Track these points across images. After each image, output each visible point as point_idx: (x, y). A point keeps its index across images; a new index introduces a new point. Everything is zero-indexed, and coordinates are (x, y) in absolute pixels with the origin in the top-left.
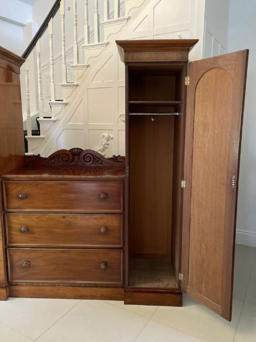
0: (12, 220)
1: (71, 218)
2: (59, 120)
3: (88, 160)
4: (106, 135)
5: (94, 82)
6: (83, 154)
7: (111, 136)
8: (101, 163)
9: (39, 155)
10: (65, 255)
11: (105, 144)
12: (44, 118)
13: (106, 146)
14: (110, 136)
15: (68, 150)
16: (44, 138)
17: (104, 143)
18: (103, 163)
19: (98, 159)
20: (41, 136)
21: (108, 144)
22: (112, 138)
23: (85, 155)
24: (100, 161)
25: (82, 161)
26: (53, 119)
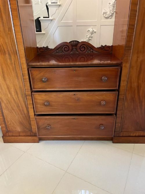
2: (55, 19)
3: (83, 49)
4: (91, 30)
6: (79, 45)
7: (95, 31)
8: (92, 52)
9: (47, 47)
10: (75, 121)
11: (90, 37)
12: (44, 17)
13: (90, 38)
14: (94, 31)
15: (68, 42)
16: (44, 34)
17: (88, 36)
18: (94, 51)
19: (90, 49)
20: (43, 32)
21: (92, 37)
22: (95, 32)
23: (81, 46)
24: (92, 50)
25: (79, 50)
26: (50, 18)
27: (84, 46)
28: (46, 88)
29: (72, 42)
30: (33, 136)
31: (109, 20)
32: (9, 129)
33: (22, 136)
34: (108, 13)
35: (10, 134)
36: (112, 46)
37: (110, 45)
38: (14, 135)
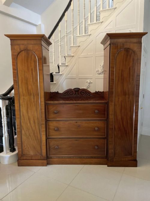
0: (50, 125)
1: (80, 123)
2: (63, 74)
3: (83, 94)
4: (89, 81)
5: (82, 54)
6: (80, 91)
7: (92, 82)
8: (90, 95)
9: (58, 92)
10: (77, 142)
11: (88, 86)
15: (73, 89)
16: (55, 83)
17: (87, 86)
18: (91, 95)
19: (88, 93)
21: (90, 86)
22: (92, 83)
23: (81, 92)
24: (89, 94)
25: (80, 94)
26: (60, 73)
27: (83, 91)
28: (56, 118)
29: (75, 89)
30: (42, 160)
31: (101, 75)
32: (24, 153)
33: (33, 160)
34: (100, 71)
35: (24, 158)
37: (102, 91)
38: (27, 158)
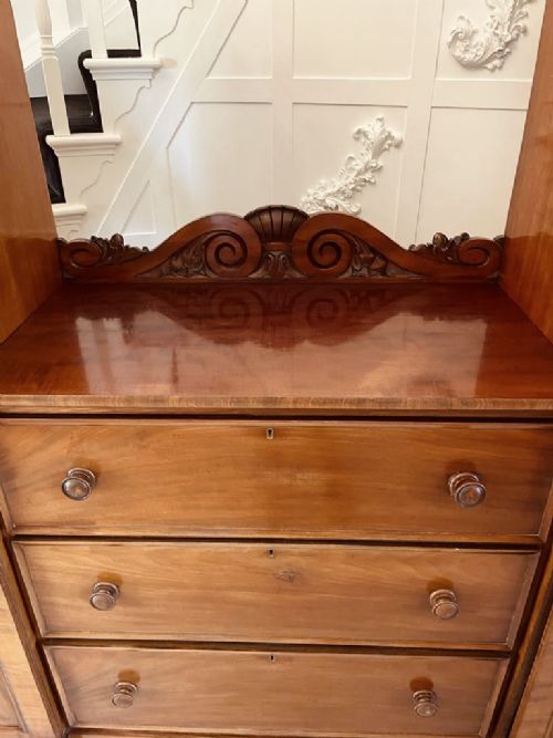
2: (173, 63)
3: (328, 258)
4: (374, 129)
6: (304, 235)
7: (397, 135)
8: (383, 271)
9: (117, 240)
11: (366, 169)
12: (112, 54)
13: (367, 176)
14: (389, 136)
15: (243, 214)
16: (117, 144)
17: (359, 165)
19: (368, 255)
20: (108, 134)
21: (377, 170)
22: (398, 146)
24: (378, 264)
26: (147, 58)
29: (266, 216)
31: (482, 78)
34: (481, 38)
36: (502, 242)
